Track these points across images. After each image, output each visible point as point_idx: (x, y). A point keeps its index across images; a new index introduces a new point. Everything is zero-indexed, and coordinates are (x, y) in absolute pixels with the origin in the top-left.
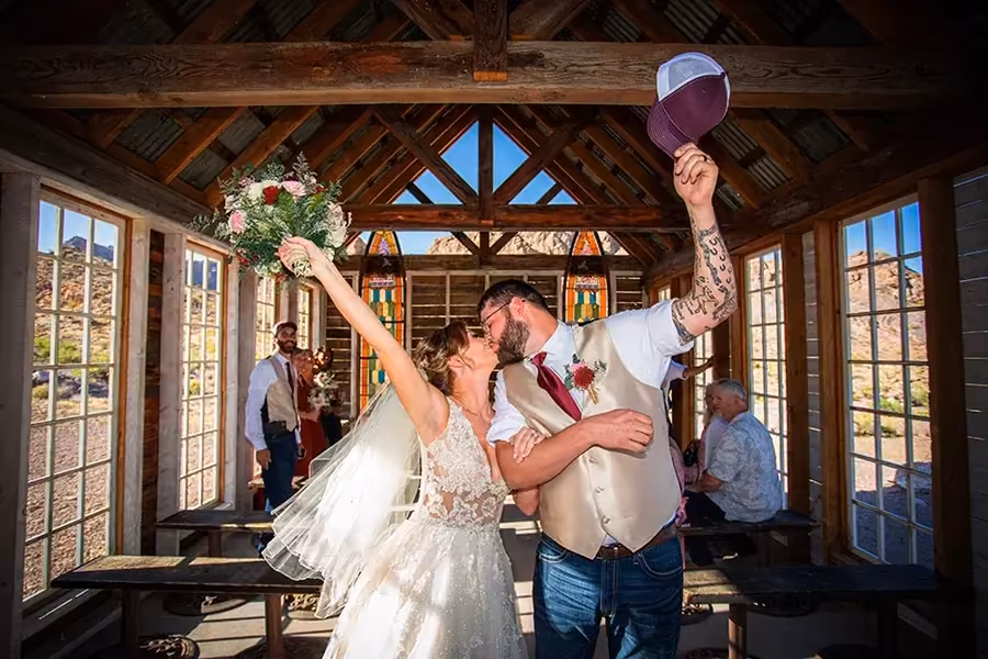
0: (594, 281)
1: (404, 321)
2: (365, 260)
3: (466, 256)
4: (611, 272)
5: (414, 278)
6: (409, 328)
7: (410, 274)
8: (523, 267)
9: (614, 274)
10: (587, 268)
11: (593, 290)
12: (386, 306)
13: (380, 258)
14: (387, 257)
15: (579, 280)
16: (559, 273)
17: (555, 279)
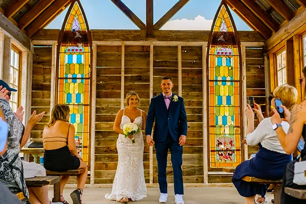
0: (230, 50)
1: (91, 78)
2: (62, 33)
3: (136, 31)
4: (242, 43)
5: (98, 47)
6: (94, 83)
7: (95, 43)
8: (178, 39)
9: (244, 45)
10: (223, 40)
11: (229, 56)
12: (77, 67)
13: (74, 32)
14: (79, 32)
15: (218, 49)
16: (204, 44)
17: (201, 48)
